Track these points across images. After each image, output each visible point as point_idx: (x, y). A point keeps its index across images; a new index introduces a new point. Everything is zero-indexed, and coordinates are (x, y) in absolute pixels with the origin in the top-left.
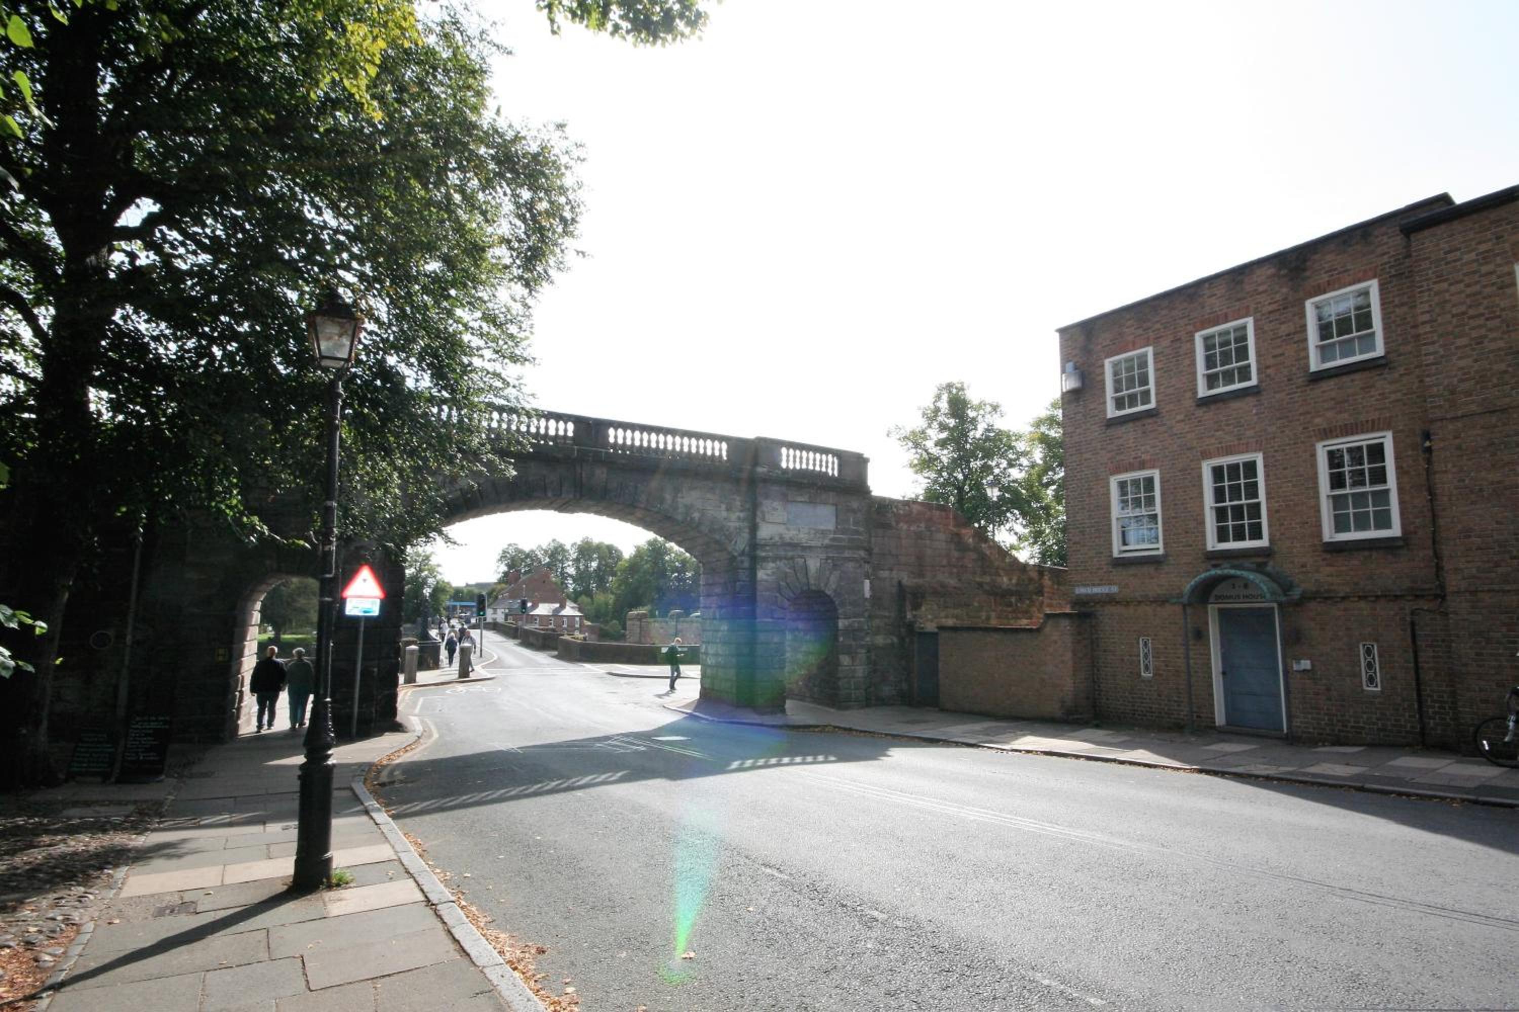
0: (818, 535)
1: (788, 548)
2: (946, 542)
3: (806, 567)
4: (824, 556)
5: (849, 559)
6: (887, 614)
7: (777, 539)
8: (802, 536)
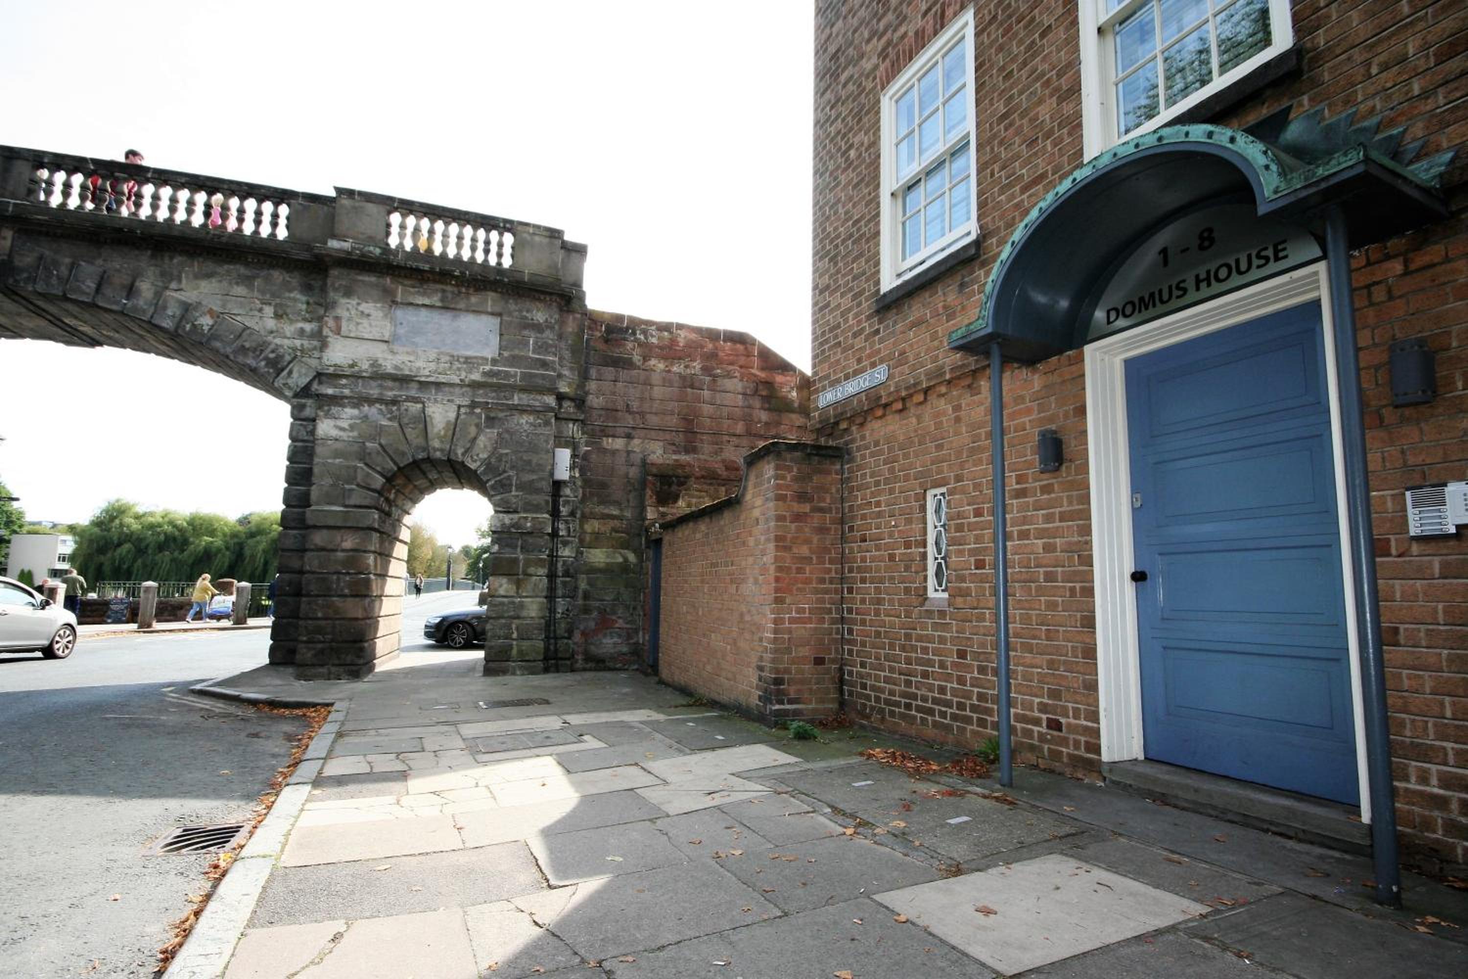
0: (457, 365)
1: (390, 384)
2: (744, 394)
3: (423, 421)
4: (466, 401)
5: (522, 410)
6: (616, 512)
7: (365, 366)
8: (420, 364)
